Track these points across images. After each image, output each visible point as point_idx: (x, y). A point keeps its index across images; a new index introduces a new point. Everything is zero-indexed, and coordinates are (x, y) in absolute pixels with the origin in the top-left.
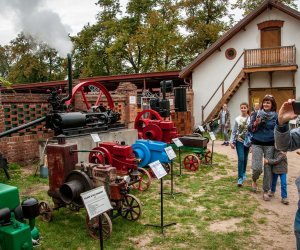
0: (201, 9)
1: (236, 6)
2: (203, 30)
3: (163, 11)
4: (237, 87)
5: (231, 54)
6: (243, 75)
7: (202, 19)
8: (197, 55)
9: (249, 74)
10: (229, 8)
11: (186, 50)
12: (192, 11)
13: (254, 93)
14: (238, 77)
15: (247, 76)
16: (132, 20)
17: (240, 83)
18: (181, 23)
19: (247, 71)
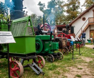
0: (71, 7)
1: (83, 6)
2: (72, 13)
3: (59, 7)
4: (86, 29)
5: (84, 19)
6: (88, 26)
7: (72, 10)
8: (70, 21)
9: (90, 25)
10: (80, 6)
11: (67, 20)
12: (68, 7)
13: (91, 31)
14: (87, 26)
15: (89, 26)
16: (49, 10)
17: (87, 28)
18: (65, 11)
19: (89, 24)
